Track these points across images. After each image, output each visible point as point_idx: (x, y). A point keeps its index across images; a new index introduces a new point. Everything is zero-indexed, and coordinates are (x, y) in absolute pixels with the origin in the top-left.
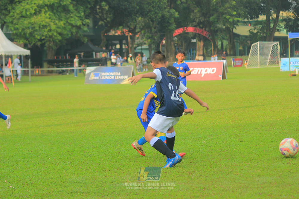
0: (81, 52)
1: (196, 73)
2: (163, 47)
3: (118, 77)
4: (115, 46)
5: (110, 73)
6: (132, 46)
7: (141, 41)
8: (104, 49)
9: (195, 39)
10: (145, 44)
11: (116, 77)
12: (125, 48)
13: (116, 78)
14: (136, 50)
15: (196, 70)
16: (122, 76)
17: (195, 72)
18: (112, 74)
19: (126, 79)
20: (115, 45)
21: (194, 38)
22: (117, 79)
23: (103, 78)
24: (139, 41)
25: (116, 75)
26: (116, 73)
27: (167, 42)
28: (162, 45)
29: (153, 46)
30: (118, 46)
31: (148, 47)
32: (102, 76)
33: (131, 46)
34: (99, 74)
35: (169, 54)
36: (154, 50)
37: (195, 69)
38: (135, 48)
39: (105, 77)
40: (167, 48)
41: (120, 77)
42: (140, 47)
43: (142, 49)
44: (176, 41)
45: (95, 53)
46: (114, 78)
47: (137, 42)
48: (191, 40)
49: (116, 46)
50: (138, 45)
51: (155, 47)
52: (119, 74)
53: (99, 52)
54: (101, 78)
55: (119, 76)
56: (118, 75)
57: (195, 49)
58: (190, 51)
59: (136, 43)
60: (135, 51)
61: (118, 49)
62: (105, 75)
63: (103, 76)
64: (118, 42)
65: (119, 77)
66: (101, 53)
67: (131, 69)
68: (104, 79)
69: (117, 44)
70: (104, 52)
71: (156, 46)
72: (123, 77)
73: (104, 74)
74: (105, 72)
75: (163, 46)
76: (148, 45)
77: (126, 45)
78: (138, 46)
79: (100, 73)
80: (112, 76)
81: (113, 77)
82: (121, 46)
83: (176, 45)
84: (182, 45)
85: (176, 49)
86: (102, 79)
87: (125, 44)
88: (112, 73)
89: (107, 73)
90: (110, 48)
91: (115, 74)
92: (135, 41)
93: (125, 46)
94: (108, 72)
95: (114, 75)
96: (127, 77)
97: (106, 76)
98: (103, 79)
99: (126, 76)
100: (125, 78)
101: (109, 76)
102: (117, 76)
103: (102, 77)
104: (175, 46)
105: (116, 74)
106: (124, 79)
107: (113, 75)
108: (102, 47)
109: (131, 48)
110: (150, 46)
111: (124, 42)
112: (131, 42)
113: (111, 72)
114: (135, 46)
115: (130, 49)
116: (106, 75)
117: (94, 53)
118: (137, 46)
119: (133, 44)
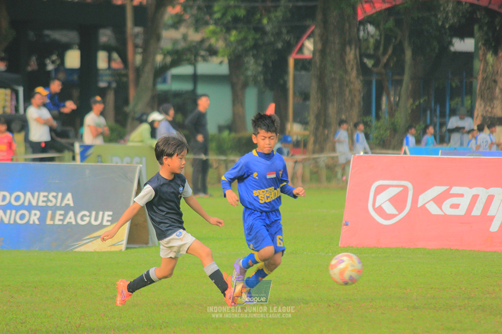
1: (461, 211)
2: (303, 73)
3: (59, 214)
4: (56, 58)
5: (18, 193)
6: (145, 61)
7: (195, 37)
9: (471, 35)
10: (213, 52)
11: (53, 218)
12: (109, 69)
13: (48, 221)
14: (164, 81)
15: (462, 195)
16: (84, 213)
17: (455, 206)
18: (28, 197)
19: (101, 226)
20: (62, 49)
21: (464, 32)
22: (54, 227)
24: (185, 37)
25: (51, 205)
26: (51, 196)
27: (323, 51)
28: (297, 62)
29: (252, 66)
30: (73, 59)
31: (224, 69)
33: (139, 59)
35: (332, 110)
36: (256, 82)
37: (455, 190)
38: (160, 72)
40: (321, 79)
41: (70, 218)
42: (185, 70)
43: (195, 78)
44: (372, 41)
46: (42, 219)
47: (175, 42)
48: (450, 43)
49: (62, 58)
50: (178, 57)
51: (260, 69)
52: (69, 199)
55: (67, 209)
56: (60, 208)
57: (470, 91)
58: (440, 100)
59: (166, 45)
60: (161, 87)
61: (72, 71)
64: (72, 36)
65: (65, 216)
67: (130, 180)
69: (67, 47)
71: (265, 65)
72: (85, 218)
75: (303, 65)
76: (226, 60)
77: (115, 55)
78: (175, 63)
80: (29, 208)
81: (34, 217)
82: (88, 60)
83: (369, 63)
84: (399, 68)
85: (367, 84)
87: (109, 49)
89: (5, 193)
90: (33, 65)
91: (47, 200)
92: (159, 38)
93: (110, 60)
94: (11, 191)
95: (41, 204)
96: (107, 216)
99: (100, 214)
100: (95, 223)
101: (17, 208)
102: (55, 209)
104: (364, 70)
105: (54, 198)
106: (90, 229)
107: (34, 202)
109: (138, 71)
110: (236, 62)
111: (105, 36)
112: (139, 41)
113: (24, 191)
114: (159, 58)
115: (132, 75)
116: (1, 203)
118: (169, 59)
119: (147, 50)
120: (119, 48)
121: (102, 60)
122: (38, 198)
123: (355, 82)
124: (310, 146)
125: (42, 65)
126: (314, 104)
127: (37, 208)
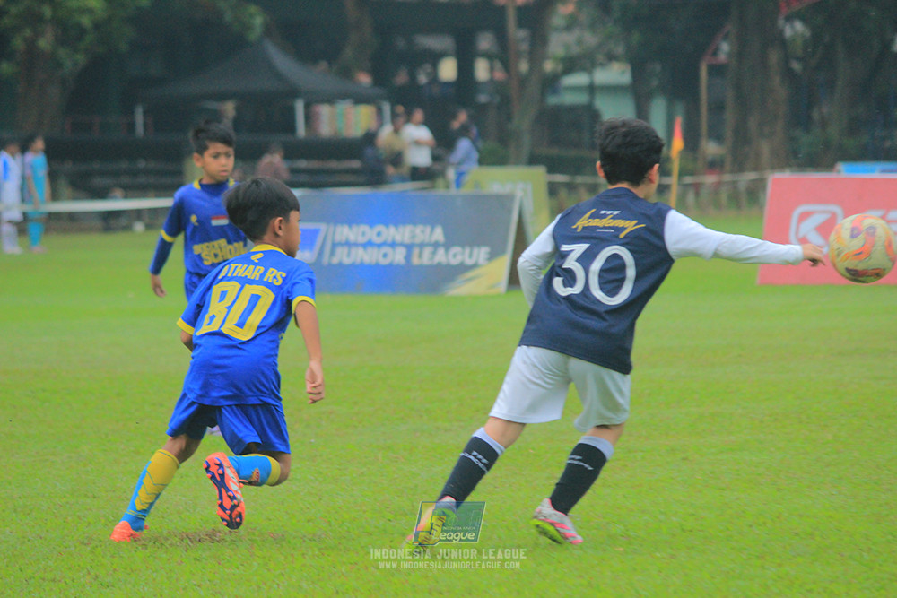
0: (223, 97)
2: (718, 81)
3: (427, 251)
4: (428, 67)
5: (380, 228)
6: (531, 69)
7: (591, 41)
8: (365, 79)
10: (611, 58)
11: (420, 256)
12: (492, 80)
13: (415, 261)
14: (555, 92)
16: (456, 249)
18: (392, 233)
19: (475, 266)
20: (435, 58)
22: (421, 267)
23: (343, 257)
24: (579, 42)
25: (418, 240)
26: (418, 229)
27: (740, 54)
28: (710, 67)
30: (448, 70)
31: (626, 79)
32: (334, 245)
33: (524, 67)
34: (316, 232)
35: (752, 123)
36: (663, 92)
38: (551, 83)
39: (354, 251)
40: (738, 87)
41: (441, 256)
42: (579, 79)
43: (592, 89)
44: (799, 41)
45: (307, 106)
46: (408, 257)
47: (568, 46)
49: (435, 66)
50: (571, 65)
51: (668, 77)
52: (438, 235)
53: (330, 100)
54: (325, 260)
55: (436, 245)
56: (429, 244)
59: (555, 50)
60: (553, 100)
61: (447, 84)
62: (352, 238)
63: (341, 244)
64: (446, 43)
65: (434, 253)
66: (344, 107)
67: (510, 211)
68: (347, 261)
69: (441, 55)
70: (360, 99)
71: (673, 73)
72: (457, 256)
73: (344, 232)
74: (351, 221)
75: (716, 70)
76: (629, 67)
77: (498, 65)
78: (569, 71)
79: (323, 227)
80: (393, 245)
81: (398, 256)
82: (465, 69)
83: (796, 66)
86: (335, 260)
87: (489, 56)
88: (392, 230)
89: (364, 228)
90: (402, 78)
91: (413, 236)
92: (545, 42)
93: (492, 69)
94: (372, 224)
95: (407, 240)
96: (482, 253)
97: (356, 244)
98: (340, 265)
99: (476, 251)
100: (469, 262)
101: (379, 246)
102: (422, 245)
103: (332, 253)
104: (789, 74)
105: (420, 233)
106: (463, 268)
107: (398, 238)
108: (346, 73)
109: (524, 81)
110: (639, 69)
111: (484, 42)
112: (525, 46)
113: (386, 224)
114: (549, 66)
115: (516, 86)
116: (361, 240)
117: (300, 106)
118: (561, 67)
119: (536, 54)
120: (503, 56)
121: (482, 70)
122: (403, 233)
123: (780, 90)
124: (728, 166)
125: (413, 77)
126: (729, 116)
127: (402, 244)
